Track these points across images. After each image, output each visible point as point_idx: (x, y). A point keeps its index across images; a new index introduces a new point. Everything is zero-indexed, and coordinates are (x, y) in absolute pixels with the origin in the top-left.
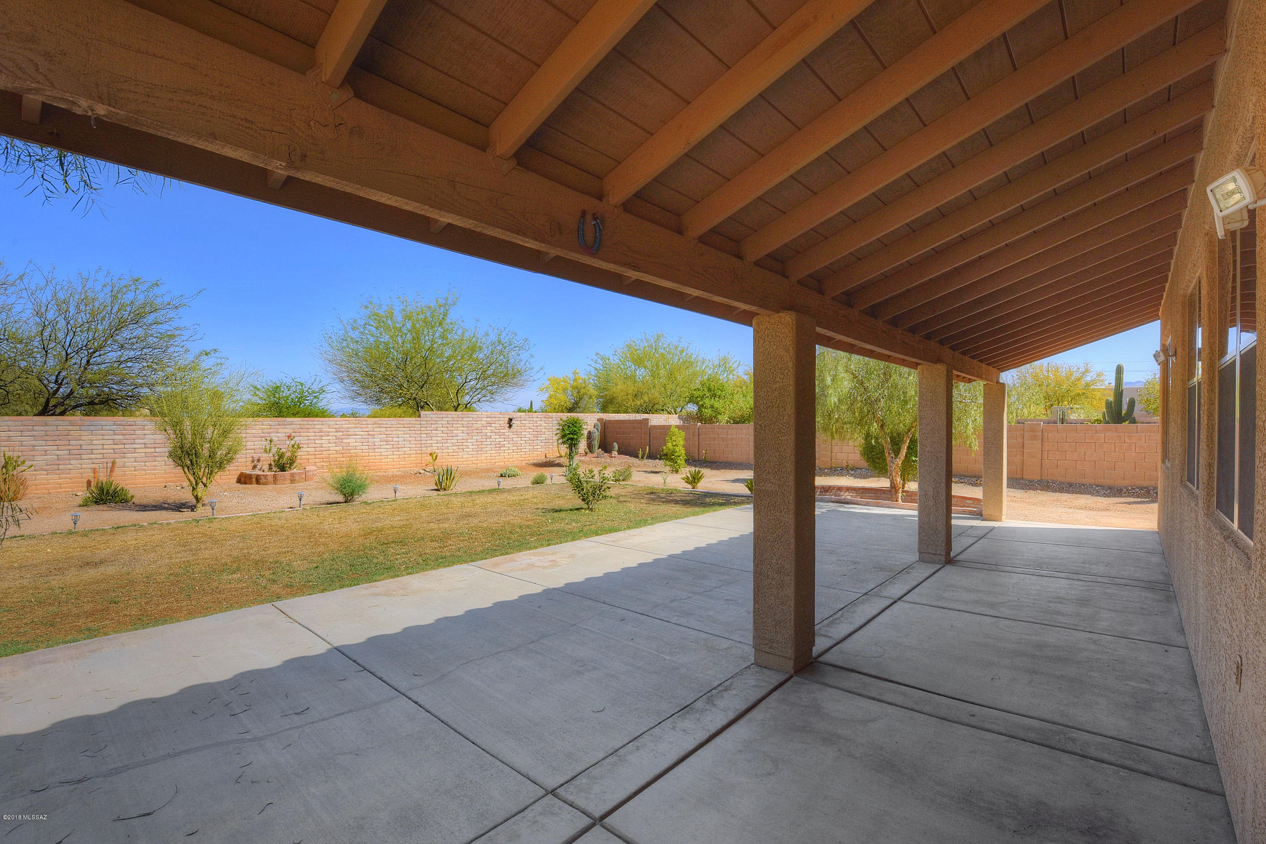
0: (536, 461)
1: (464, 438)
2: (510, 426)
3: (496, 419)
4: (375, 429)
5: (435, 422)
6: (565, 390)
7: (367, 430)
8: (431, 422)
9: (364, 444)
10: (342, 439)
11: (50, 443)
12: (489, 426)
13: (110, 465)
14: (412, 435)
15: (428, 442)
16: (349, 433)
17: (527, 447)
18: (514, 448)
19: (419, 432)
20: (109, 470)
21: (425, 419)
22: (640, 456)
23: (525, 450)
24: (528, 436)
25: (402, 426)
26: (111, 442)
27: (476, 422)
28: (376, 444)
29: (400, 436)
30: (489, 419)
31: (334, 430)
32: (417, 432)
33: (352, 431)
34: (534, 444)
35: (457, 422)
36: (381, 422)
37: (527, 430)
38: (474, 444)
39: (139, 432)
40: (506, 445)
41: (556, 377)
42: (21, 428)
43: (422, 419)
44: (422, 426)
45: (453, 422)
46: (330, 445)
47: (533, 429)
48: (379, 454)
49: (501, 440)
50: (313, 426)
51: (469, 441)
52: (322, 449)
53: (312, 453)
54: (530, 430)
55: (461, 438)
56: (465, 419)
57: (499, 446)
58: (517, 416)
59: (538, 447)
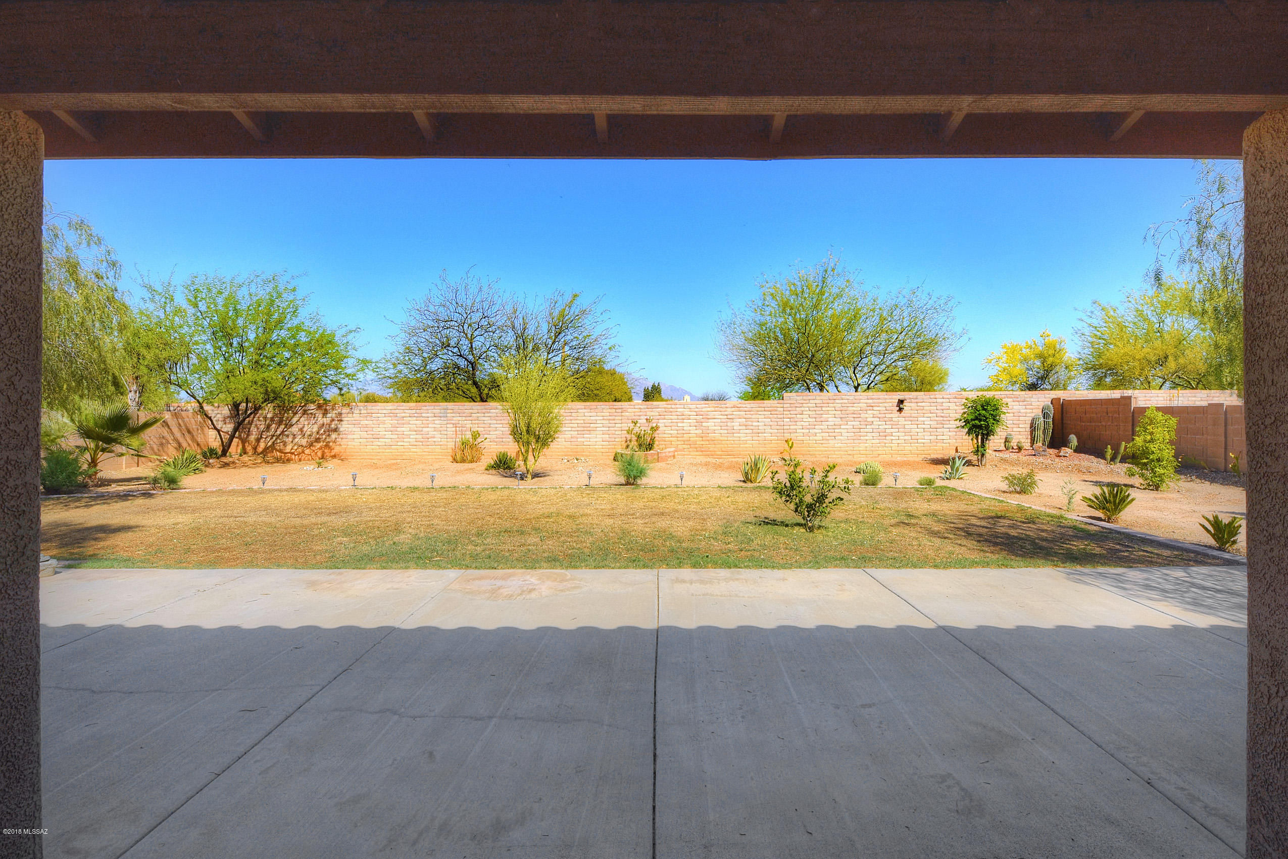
0: (934, 456)
1: (837, 423)
2: (900, 410)
3: (881, 401)
4: (734, 413)
5: (801, 405)
6: (1025, 360)
7: (726, 413)
8: (795, 405)
9: (723, 428)
10: (702, 422)
11: (498, 422)
12: (870, 410)
14: (773, 420)
15: (792, 427)
16: (709, 417)
17: (926, 437)
18: (906, 438)
19: (782, 416)
21: (789, 402)
22: (1108, 457)
23: (923, 441)
24: (928, 423)
25: (763, 409)
27: (852, 405)
28: (735, 428)
29: (760, 420)
30: (871, 401)
31: (695, 413)
32: (779, 416)
33: (711, 415)
34: (937, 434)
35: (827, 405)
37: (926, 415)
38: (849, 431)
40: (894, 434)
41: (1015, 344)
42: (484, 411)
43: (785, 402)
44: (785, 409)
45: (822, 405)
46: (691, 428)
47: (936, 413)
48: (738, 439)
49: (887, 427)
50: (675, 410)
51: (842, 427)
52: (684, 432)
54: (930, 415)
55: (832, 423)
56: (837, 401)
57: (884, 435)
58: (911, 397)
59: (944, 437)
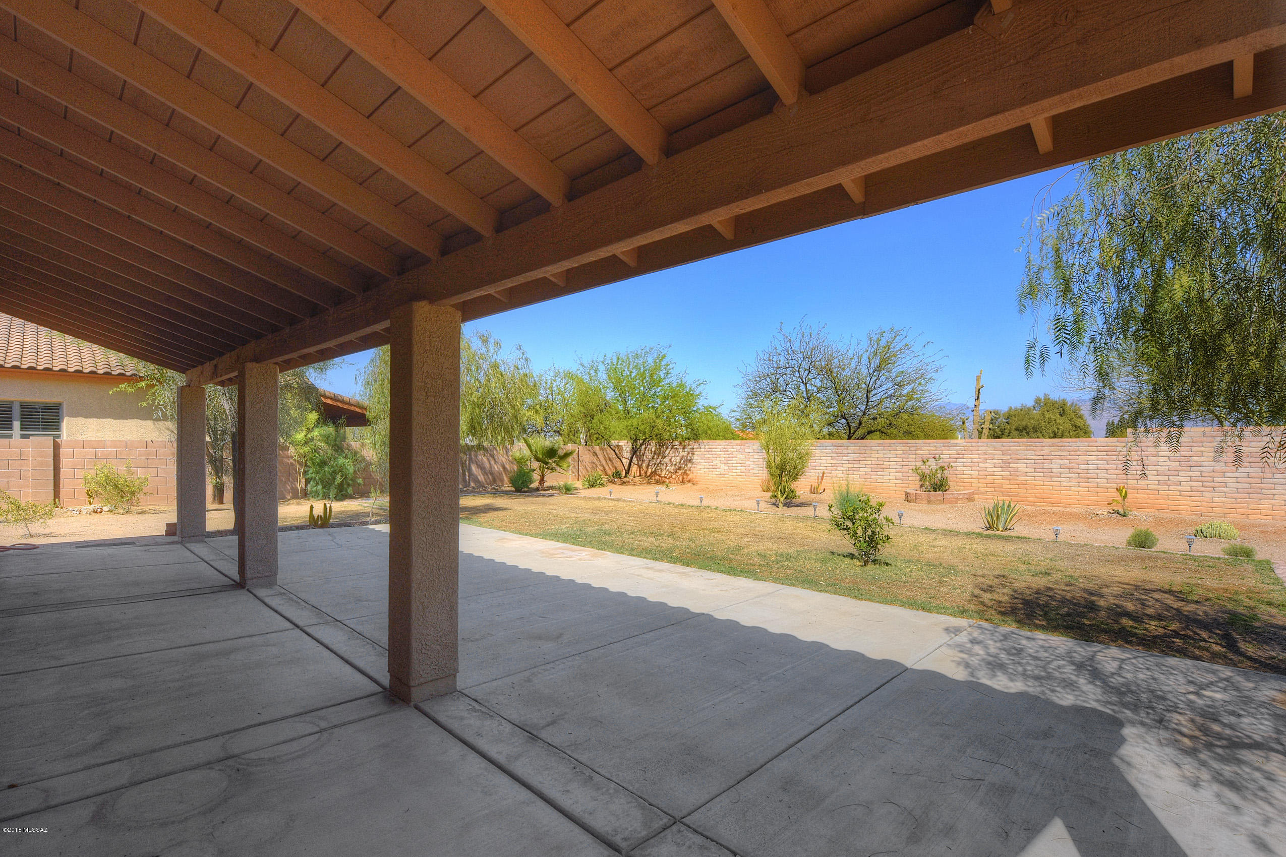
1: (1217, 469)
7: (1042, 453)
8: (1146, 444)
9: (1038, 470)
10: (1010, 463)
13: (821, 475)
14: (1110, 462)
16: (1018, 457)
19: (1123, 458)
20: (820, 478)
25: (1095, 449)
26: (830, 458)
28: (1054, 470)
29: (1090, 462)
31: (1001, 452)
32: (1120, 458)
33: (1022, 454)
35: (1201, 444)
36: (1061, 444)
38: (1240, 480)
39: (845, 451)
43: (1129, 440)
44: (1129, 449)
46: (995, 469)
48: (1058, 484)
50: (977, 448)
51: (1228, 475)
52: (986, 473)
53: (974, 477)
55: (1210, 469)
